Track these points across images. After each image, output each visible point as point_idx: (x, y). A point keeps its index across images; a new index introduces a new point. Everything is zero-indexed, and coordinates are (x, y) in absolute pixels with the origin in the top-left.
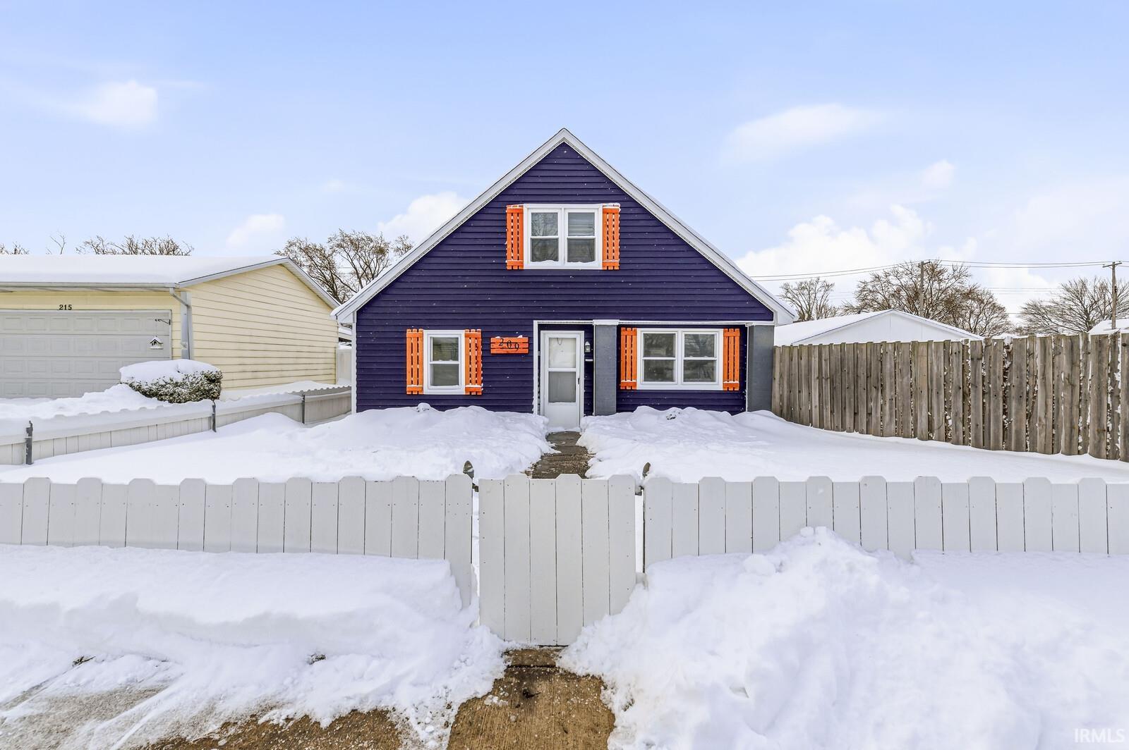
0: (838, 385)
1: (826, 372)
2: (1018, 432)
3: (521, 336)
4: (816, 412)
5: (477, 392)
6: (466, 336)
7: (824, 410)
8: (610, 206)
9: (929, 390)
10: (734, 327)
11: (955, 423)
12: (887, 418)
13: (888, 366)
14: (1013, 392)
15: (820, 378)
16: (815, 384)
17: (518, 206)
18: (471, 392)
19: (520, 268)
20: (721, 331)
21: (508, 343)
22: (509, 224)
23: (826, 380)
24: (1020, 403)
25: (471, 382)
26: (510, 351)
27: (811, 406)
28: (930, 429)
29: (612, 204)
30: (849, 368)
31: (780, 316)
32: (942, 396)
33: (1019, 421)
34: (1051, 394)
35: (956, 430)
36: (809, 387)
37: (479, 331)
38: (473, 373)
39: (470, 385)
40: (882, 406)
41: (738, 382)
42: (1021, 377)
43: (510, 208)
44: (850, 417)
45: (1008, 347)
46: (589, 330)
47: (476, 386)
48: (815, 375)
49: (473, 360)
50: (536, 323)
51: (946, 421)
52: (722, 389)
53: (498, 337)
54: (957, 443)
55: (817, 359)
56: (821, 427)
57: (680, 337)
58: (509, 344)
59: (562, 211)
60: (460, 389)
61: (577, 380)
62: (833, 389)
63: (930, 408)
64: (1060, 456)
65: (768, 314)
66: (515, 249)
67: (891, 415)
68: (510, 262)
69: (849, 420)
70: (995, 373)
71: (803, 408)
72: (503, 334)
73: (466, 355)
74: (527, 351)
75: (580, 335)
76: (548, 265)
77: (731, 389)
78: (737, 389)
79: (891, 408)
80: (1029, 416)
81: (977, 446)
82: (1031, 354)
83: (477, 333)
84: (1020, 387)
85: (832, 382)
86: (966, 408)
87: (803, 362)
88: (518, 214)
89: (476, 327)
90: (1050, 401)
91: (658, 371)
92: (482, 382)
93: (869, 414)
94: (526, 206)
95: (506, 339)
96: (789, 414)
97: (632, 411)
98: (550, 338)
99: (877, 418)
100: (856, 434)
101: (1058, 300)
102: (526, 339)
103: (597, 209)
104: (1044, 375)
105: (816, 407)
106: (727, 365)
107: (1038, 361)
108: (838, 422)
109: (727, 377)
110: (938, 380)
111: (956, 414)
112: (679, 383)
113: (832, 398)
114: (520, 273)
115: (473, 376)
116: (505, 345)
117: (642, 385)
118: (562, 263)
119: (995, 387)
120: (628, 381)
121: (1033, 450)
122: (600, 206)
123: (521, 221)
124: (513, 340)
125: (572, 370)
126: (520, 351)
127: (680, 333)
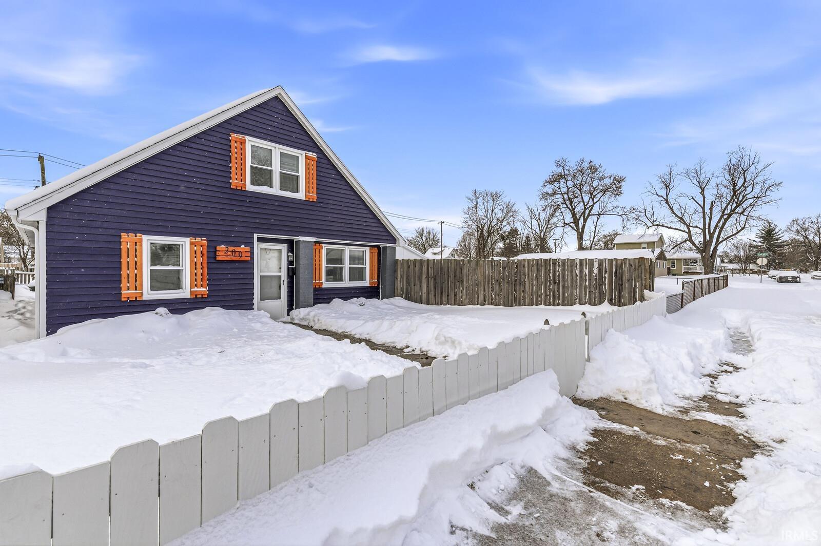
0: (438, 281)
1: (431, 274)
2: (520, 299)
3: (243, 246)
4: (424, 296)
5: (202, 295)
6: (191, 243)
7: (430, 295)
8: (310, 154)
9: (485, 282)
10: (375, 246)
11: (495, 296)
12: (464, 297)
13: (465, 271)
14: (518, 281)
15: (428, 277)
16: (424, 281)
17: (241, 136)
18: (196, 295)
19: (243, 189)
20: (368, 248)
21: (232, 251)
22: (234, 150)
23: (431, 278)
24: (520, 286)
25: (196, 286)
26: (237, 258)
27: (422, 293)
28: (485, 301)
29: (311, 153)
30: (444, 272)
31: (401, 242)
32: (490, 285)
33: (520, 294)
34: (531, 282)
35: (496, 299)
36: (421, 282)
37: (204, 240)
38: (199, 277)
39: (196, 289)
40: (462, 292)
41: (376, 281)
42: (520, 275)
43: (234, 136)
44: (445, 297)
45: (516, 263)
46: (291, 244)
47: (202, 289)
48: (424, 275)
49: (199, 266)
50: (256, 236)
51: (492, 296)
52: (369, 286)
53: (223, 246)
54: (496, 305)
55: (426, 267)
56: (428, 303)
57: (347, 251)
58: (234, 253)
59: (277, 150)
60: (184, 293)
61: (282, 281)
62: (435, 283)
63: (485, 291)
64: (534, 306)
65: (394, 240)
66: (239, 172)
67: (467, 295)
68: (234, 182)
69: (444, 299)
70: (511, 274)
71: (417, 295)
72: (228, 243)
73: (191, 261)
74: (249, 259)
75: (284, 248)
76: (264, 190)
77: (374, 285)
78: (376, 285)
79: (466, 292)
80: (523, 291)
81: (504, 306)
82: (524, 266)
83: (203, 241)
84: (520, 280)
85: (435, 279)
86: (501, 290)
87: (417, 268)
88: (241, 143)
89: (200, 236)
90: (530, 285)
91: (334, 274)
92: (208, 285)
93: (455, 295)
94: (247, 138)
95: (231, 248)
96: (408, 296)
97: (329, 303)
98: (261, 249)
99: (459, 297)
100: (448, 306)
101: (414, 237)
102: (248, 249)
103: (301, 155)
104: (528, 274)
105: (425, 293)
106: (371, 270)
107: (526, 269)
108: (438, 300)
109: (371, 278)
110: (488, 277)
111: (496, 293)
112: (346, 283)
113: (435, 288)
114: (242, 193)
115: (199, 280)
116: (229, 253)
117: (326, 285)
118: (275, 190)
119: (511, 280)
120: (317, 282)
121: (525, 305)
122: (303, 152)
123: (243, 149)
124: (237, 249)
125: (279, 274)
126: (243, 259)
127: (347, 248)
